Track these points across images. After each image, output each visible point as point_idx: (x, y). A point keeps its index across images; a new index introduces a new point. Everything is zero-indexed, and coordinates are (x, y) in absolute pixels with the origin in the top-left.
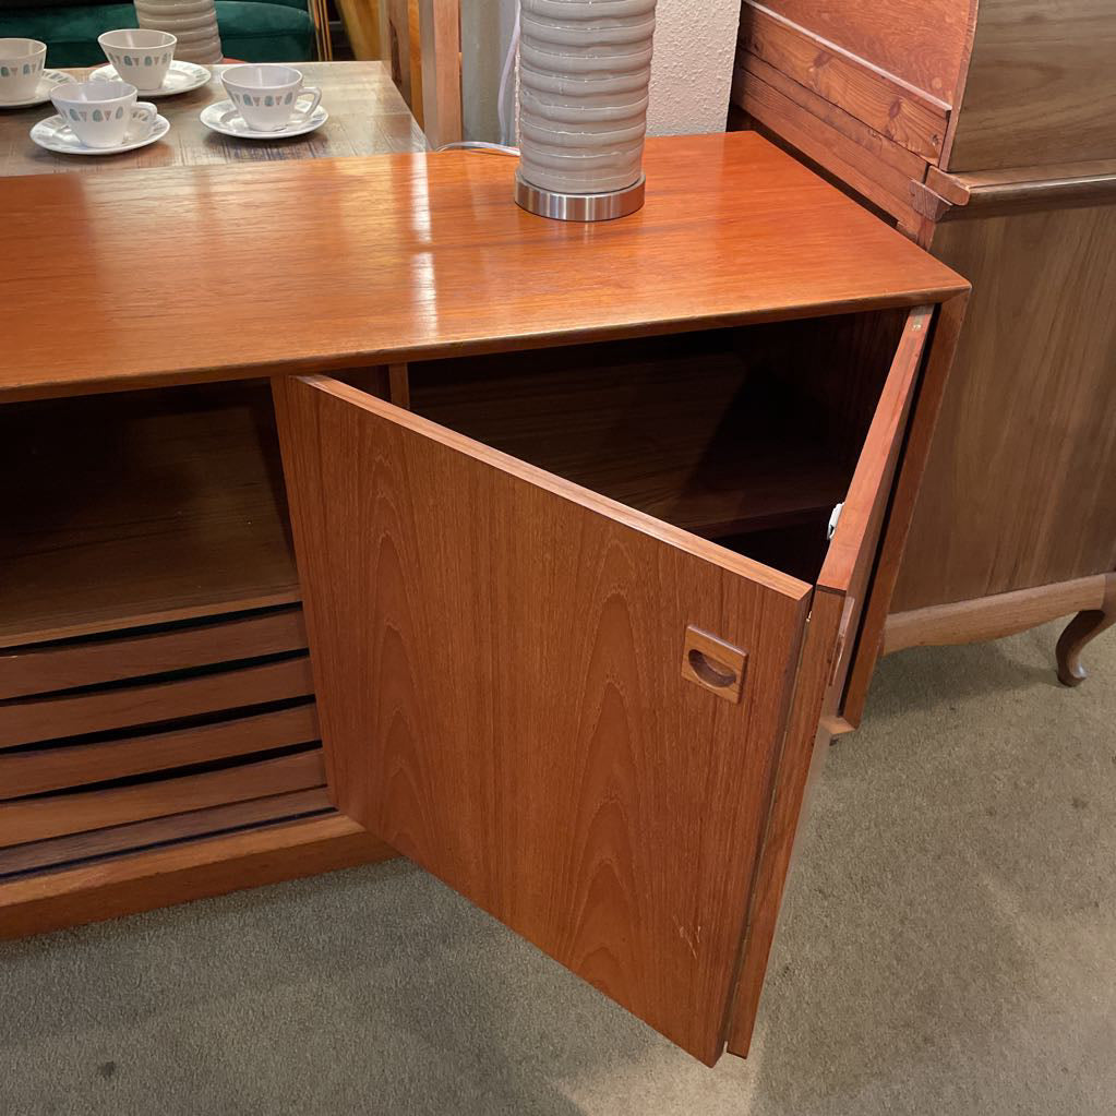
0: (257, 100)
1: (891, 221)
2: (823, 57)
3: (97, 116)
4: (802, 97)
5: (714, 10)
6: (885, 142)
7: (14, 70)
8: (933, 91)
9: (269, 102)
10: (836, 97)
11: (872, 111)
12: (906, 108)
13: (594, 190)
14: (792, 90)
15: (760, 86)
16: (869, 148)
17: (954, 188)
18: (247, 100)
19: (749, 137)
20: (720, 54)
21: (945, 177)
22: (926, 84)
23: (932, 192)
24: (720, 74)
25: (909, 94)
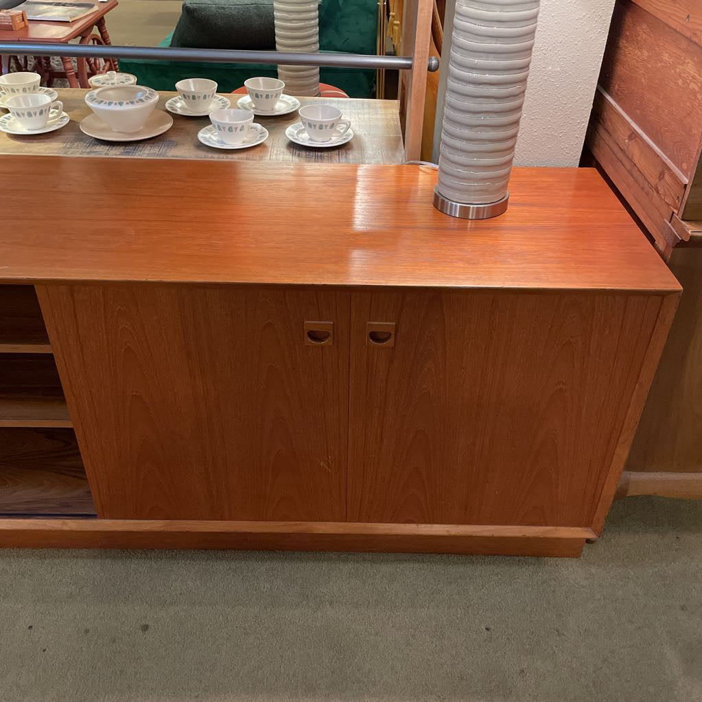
0: (315, 126)
1: (652, 240)
2: (633, 135)
3: (230, 129)
4: (620, 155)
5: (577, 98)
6: (655, 194)
7: (199, 97)
8: (682, 170)
9: (321, 127)
10: (636, 160)
11: (651, 172)
12: (667, 177)
13: (476, 202)
14: (616, 149)
15: (602, 143)
16: (647, 194)
17: (683, 230)
18: (310, 125)
19: (591, 171)
20: (579, 123)
21: (679, 222)
22: (679, 165)
23: (673, 229)
24: (578, 134)
25: (669, 169)
